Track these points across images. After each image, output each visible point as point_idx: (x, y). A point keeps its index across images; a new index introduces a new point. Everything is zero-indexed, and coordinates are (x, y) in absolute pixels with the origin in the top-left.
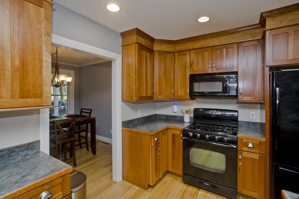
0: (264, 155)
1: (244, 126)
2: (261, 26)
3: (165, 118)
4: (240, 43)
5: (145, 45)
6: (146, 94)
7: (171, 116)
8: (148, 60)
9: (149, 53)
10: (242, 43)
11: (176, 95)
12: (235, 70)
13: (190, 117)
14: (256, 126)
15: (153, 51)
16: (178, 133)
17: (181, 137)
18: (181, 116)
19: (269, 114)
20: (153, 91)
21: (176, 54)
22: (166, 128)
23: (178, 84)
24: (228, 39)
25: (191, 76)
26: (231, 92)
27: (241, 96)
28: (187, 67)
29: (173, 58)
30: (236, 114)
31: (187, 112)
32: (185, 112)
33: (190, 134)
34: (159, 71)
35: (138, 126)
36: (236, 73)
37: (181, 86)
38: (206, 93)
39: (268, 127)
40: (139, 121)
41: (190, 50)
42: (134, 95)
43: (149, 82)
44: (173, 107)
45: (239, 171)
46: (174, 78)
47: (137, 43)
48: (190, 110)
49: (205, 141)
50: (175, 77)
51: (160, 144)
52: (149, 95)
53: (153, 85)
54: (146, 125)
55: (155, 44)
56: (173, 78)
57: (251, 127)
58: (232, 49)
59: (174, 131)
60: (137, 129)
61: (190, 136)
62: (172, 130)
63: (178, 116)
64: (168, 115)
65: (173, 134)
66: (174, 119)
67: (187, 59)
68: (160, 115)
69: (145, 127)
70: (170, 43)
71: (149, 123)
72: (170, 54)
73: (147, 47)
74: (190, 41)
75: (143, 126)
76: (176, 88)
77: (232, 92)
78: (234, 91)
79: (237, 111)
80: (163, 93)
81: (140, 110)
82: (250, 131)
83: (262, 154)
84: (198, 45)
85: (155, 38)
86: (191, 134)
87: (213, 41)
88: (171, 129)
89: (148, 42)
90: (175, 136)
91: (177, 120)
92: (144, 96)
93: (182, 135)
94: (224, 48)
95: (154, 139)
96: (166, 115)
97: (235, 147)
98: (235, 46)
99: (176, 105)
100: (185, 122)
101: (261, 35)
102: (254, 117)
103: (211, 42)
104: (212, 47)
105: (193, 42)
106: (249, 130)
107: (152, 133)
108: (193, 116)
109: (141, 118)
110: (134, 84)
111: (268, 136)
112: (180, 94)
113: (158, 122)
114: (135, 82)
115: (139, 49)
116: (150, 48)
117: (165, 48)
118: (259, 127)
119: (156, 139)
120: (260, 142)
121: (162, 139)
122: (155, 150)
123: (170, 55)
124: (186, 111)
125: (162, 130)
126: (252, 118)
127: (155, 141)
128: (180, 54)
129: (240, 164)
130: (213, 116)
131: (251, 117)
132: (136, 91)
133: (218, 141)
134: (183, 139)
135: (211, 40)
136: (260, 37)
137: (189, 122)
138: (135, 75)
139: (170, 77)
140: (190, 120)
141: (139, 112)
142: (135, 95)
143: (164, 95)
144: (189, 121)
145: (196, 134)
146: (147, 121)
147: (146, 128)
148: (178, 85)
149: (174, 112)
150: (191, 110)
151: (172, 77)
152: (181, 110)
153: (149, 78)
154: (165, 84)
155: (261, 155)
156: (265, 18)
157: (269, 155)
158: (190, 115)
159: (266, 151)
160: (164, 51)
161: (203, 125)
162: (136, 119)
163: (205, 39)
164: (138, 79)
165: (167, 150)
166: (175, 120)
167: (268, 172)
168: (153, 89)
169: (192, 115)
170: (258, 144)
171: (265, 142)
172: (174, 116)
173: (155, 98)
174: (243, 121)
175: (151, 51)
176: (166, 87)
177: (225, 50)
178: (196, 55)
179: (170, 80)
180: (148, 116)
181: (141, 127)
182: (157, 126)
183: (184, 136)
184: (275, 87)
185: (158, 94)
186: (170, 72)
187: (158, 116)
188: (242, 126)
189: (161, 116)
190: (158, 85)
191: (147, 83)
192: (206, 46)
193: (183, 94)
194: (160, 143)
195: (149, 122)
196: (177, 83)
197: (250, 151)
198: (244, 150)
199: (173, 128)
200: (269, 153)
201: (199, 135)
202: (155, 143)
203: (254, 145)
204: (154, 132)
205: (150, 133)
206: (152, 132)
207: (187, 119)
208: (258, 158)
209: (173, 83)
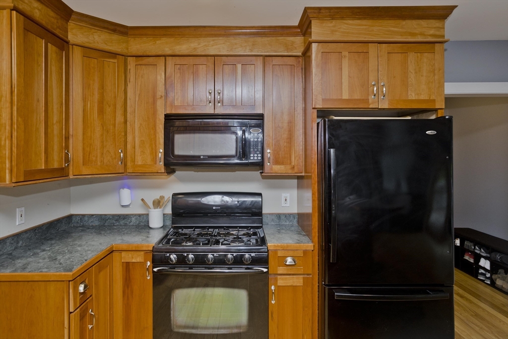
0: (310, 274)
1: (273, 223)
2: (301, 31)
3: (96, 223)
4: (267, 58)
5: (44, 23)
6: (47, 161)
7: (114, 216)
8: (53, 68)
9: (54, 48)
10: (271, 58)
11: (129, 164)
12: (260, 111)
13: (164, 214)
14: (291, 221)
15: (67, 42)
16: (138, 258)
17: (148, 269)
18: (140, 215)
19: (317, 196)
20: (67, 154)
21: (131, 62)
22: (108, 250)
23: (136, 136)
24: (245, 44)
25: (169, 118)
26: (252, 155)
27: (269, 164)
28: (158, 96)
29: (123, 70)
30: (259, 199)
31: (157, 204)
32: (151, 205)
33: (171, 256)
34: (84, 100)
35: (18, 258)
36: (261, 117)
37: (142, 142)
38: (202, 157)
39: (315, 223)
40: (18, 243)
41: (165, 56)
42: (8, 165)
43: (55, 130)
44: (119, 193)
45: (272, 316)
46: (126, 122)
47: (15, 9)
48: (162, 197)
49: (206, 268)
50: (128, 119)
51: (92, 298)
52: (56, 165)
53: (67, 139)
54: (44, 250)
55: (71, 24)
56: (123, 120)
57: (284, 223)
58: (253, 66)
59: (130, 254)
60: (15, 271)
61: (172, 261)
62: (123, 254)
63: (132, 215)
64: (106, 215)
65: (125, 265)
66: (122, 222)
67: (159, 77)
68: (84, 215)
69: (44, 259)
70: (114, 31)
71: (53, 242)
72: (115, 58)
73: (49, 27)
74: (165, 35)
75: (35, 254)
76: (129, 146)
77: (254, 157)
78: (257, 154)
79: (260, 195)
80: (94, 158)
81: (23, 209)
82: (283, 231)
83: (308, 274)
84: (184, 47)
85: (75, 9)
86: (173, 257)
87: (216, 45)
88: (121, 251)
89: (52, 14)
90: (131, 267)
91: (132, 224)
92: (39, 167)
93: (149, 263)
94: (239, 63)
95: (76, 288)
96: (101, 215)
97: (265, 270)
98: (259, 62)
99: (129, 188)
100: (151, 228)
101: (302, 49)
102: (288, 205)
103: (212, 46)
104: (214, 56)
105: (172, 39)
106: (283, 229)
107: (71, 273)
108: (171, 213)
109: (26, 232)
110: (7, 134)
111: (316, 239)
112: (139, 162)
113: (80, 238)
114: (8, 128)
115: (24, 28)
116: (57, 32)
117: (100, 39)
118: (295, 222)
119: (81, 288)
120: (305, 252)
121: (97, 284)
122: (80, 320)
123: (115, 61)
124: (154, 202)
125: (97, 258)
126: (285, 205)
127: (80, 293)
128: (140, 62)
129: (272, 302)
130: (214, 208)
131: (283, 205)
132: (15, 154)
133: (233, 262)
134: (153, 272)
135: (213, 40)
136: (299, 52)
137: (161, 227)
138: (8, 105)
139: (115, 116)
140: (164, 221)
141: (18, 216)
142: (11, 166)
143: (99, 163)
144: (162, 225)
145: (186, 255)
146: (46, 239)
147: (46, 260)
148: (134, 138)
149: (123, 206)
150: (166, 198)
151: (119, 118)
152: (143, 200)
153: (55, 118)
154: (102, 135)
155: (306, 276)
156: (311, 19)
157: (319, 273)
158: (163, 210)
159: (313, 266)
160: (98, 48)
161: (194, 230)
162: (8, 238)
163: (201, 36)
164: (20, 119)
165: (111, 308)
166: (126, 225)
167: (317, 306)
168: (67, 147)
169: (169, 210)
170: (302, 255)
171: (313, 250)
172: (123, 215)
173: (71, 173)
174: (270, 214)
175: (63, 44)
176: (102, 142)
177: (239, 66)
178: (179, 69)
179: (114, 125)
180: (48, 223)
181: (30, 260)
182: (79, 249)
183: (155, 263)
184: (328, 148)
185: (82, 161)
186: (115, 105)
187: (78, 218)
188: (268, 224)
189: (86, 219)
190: (80, 138)
191: (49, 130)
192: (203, 53)
193: (149, 161)
194: (94, 296)
195: (51, 239)
196: (133, 133)
197: (290, 273)
198: (279, 272)
199: (125, 248)
200: (319, 270)
201: (193, 256)
202: (81, 299)
203: (296, 259)
204: (77, 268)
205: (63, 273)
206: (70, 270)
207: (156, 219)
208: (302, 282)
209: (123, 134)
